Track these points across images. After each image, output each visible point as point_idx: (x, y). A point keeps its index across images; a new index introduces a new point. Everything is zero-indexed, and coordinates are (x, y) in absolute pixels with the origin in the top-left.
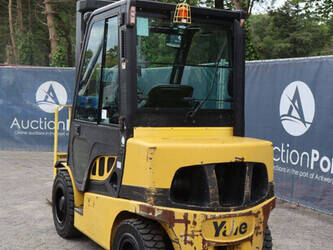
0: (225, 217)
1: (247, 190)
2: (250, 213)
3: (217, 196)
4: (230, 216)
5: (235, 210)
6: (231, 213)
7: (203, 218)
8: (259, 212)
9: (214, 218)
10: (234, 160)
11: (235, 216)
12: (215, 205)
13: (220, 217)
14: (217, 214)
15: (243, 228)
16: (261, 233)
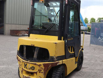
6: (28, 62)
7: (22, 61)
8: (41, 65)
14: (25, 61)
15: (33, 68)
16: (42, 73)
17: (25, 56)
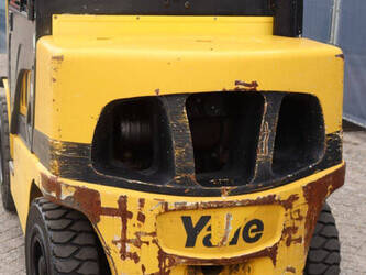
0: (208, 207)
1: (265, 151)
2: (270, 201)
3: (192, 163)
4: (220, 206)
5: (233, 193)
6: (224, 198)
7: (159, 208)
8: (294, 198)
9: (183, 208)
10: (231, 87)
11: (232, 205)
12: (185, 181)
13: (197, 207)
14: (190, 201)
15: (252, 231)
16: (299, 240)
17: (186, 170)
